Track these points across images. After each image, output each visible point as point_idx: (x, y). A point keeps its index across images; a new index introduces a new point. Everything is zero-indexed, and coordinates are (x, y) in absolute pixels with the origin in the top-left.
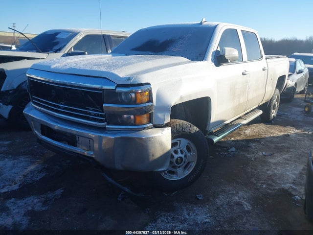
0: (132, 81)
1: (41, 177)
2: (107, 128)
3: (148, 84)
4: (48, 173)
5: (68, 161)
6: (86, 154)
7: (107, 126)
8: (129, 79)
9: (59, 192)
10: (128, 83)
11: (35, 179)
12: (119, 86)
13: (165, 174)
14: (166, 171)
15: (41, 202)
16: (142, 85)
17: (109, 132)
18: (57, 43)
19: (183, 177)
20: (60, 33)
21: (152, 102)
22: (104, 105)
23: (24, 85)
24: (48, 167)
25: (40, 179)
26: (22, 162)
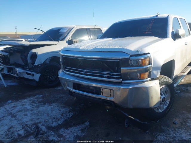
0: (139, 53)
1: (72, 115)
2: (123, 82)
3: (149, 53)
4: (74, 113)
5: (83, 105)
6: (108, 99)
7: (122, 81)
8: (137, 51)
9: (87, 124)
10: (137, 53)
11: (68, 116)
12: (131, 56)
13: (158, 109)
14: (158, 107)
15: (80, 130)
16: (144, 54)
17: (123, 85)
18: (61, 35)
19: (163, 110)
20: (61, 29)
21: (151, 65)
22: (121, 68)
23: (47, 61)
24: (72, 109)
25: (71, 116)
26: (56, 107)
